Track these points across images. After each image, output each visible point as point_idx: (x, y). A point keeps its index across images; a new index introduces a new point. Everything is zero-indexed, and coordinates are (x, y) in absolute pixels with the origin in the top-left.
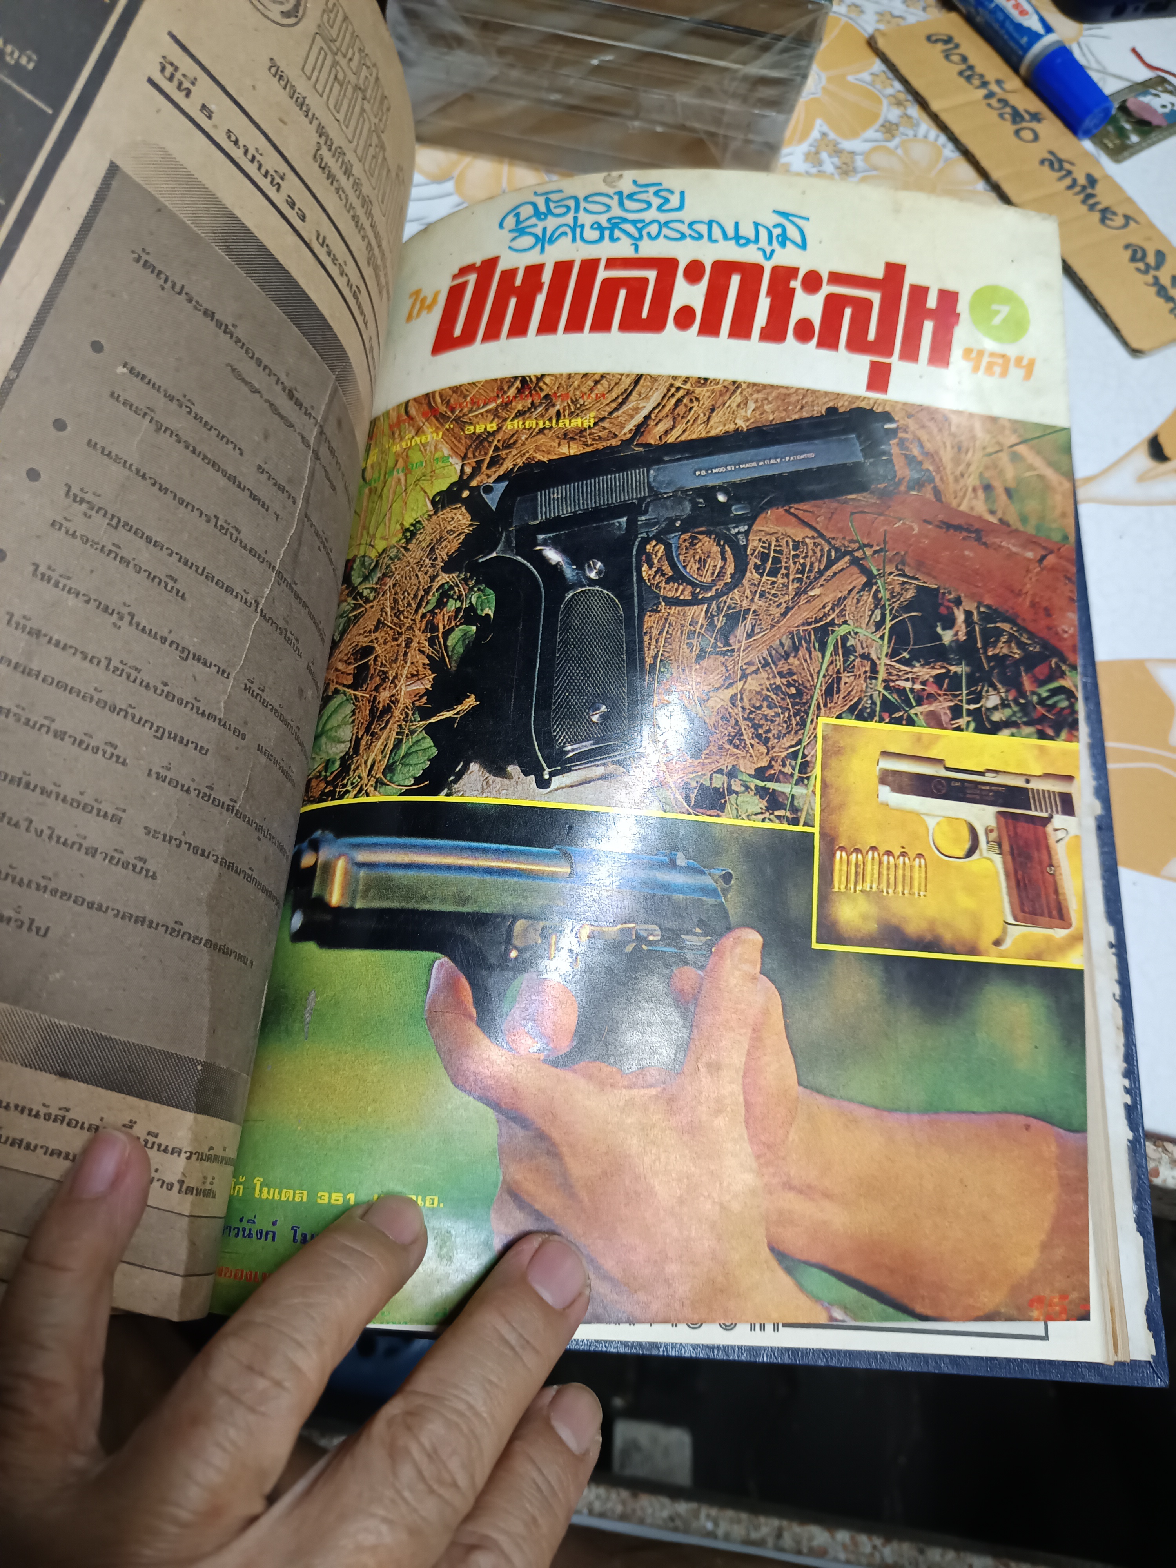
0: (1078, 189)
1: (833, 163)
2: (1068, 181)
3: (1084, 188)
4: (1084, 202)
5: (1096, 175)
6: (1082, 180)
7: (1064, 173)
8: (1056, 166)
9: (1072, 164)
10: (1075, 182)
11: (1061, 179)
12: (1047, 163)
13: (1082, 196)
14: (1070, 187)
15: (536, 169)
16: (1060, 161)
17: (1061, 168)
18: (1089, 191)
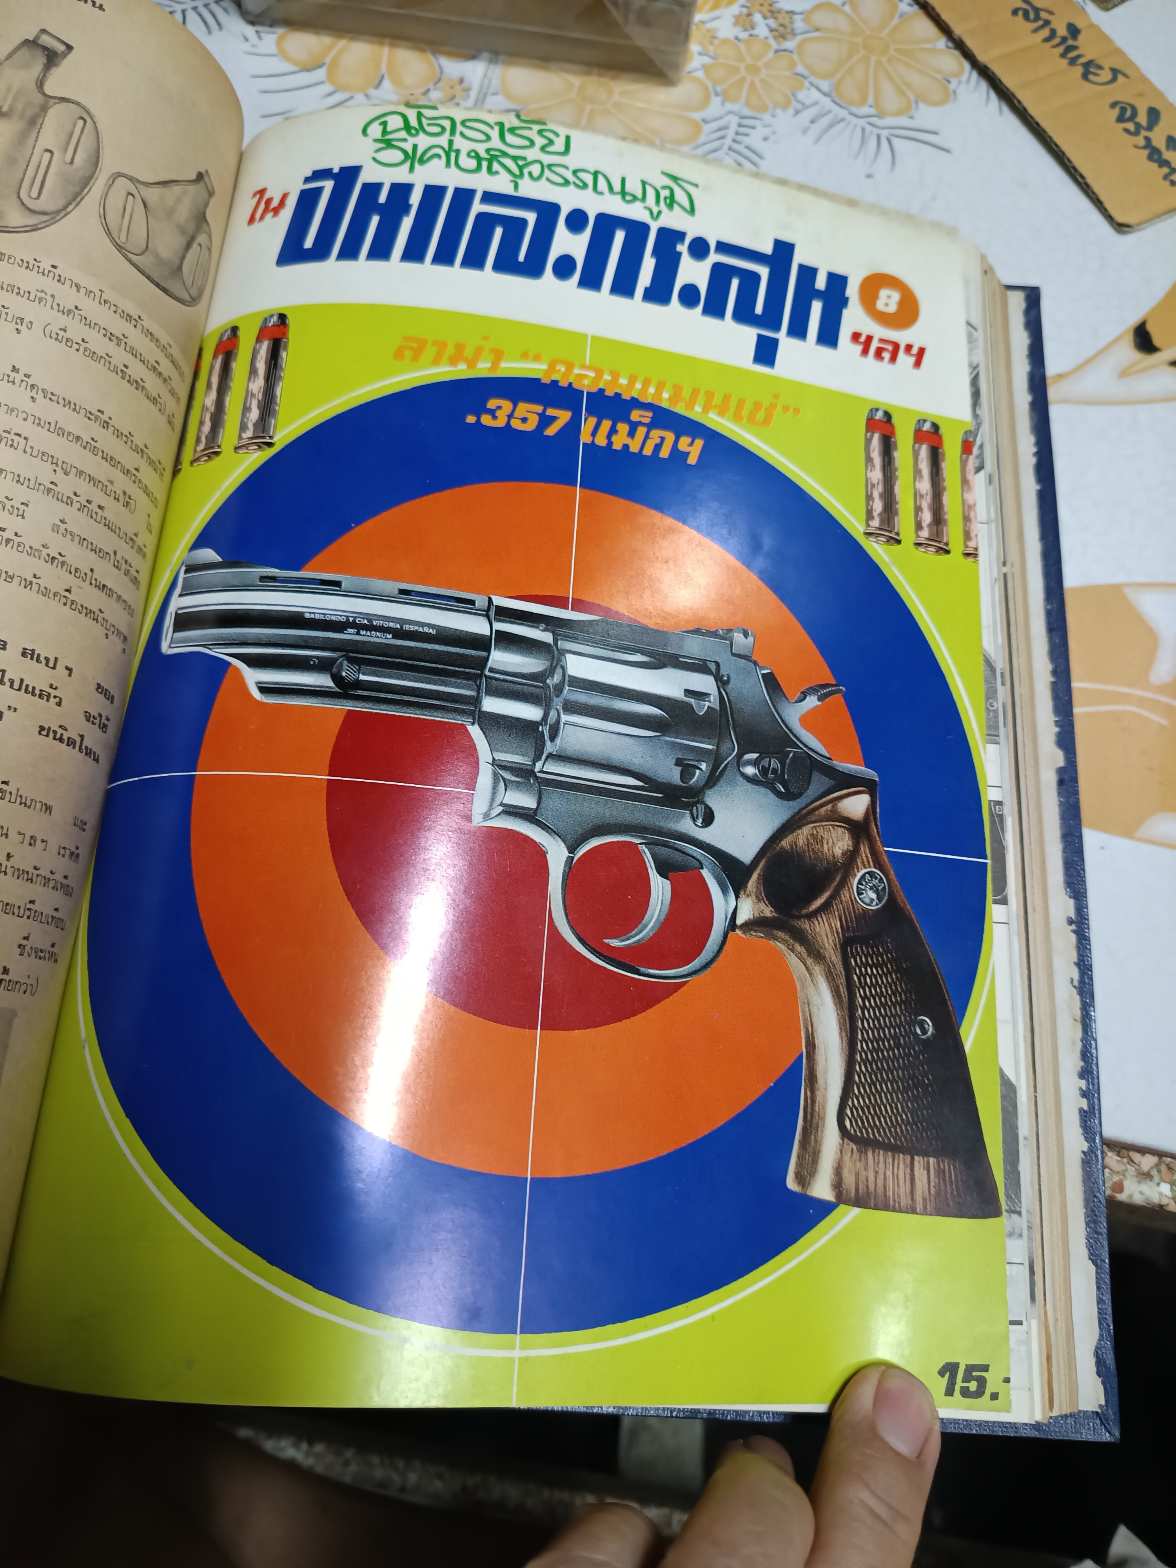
0: (1057, 41)
1: (767, 25)
2: (1046, 32)
3: (1064, 39)
4: (1063, 55)
5: (1079, 25)
6: (1062, 31)
7: (1041, 23)
8: (1032, 15)
9: (1051, 13)
10: (1053, 33)
11: (1036, 30)
12: (1020, 13)
13: (1061, 49)
14: (1046, 40)
15: (421, 50)
16: (1037, 10)
17: (1037, 18)
18: (1070, 42)
